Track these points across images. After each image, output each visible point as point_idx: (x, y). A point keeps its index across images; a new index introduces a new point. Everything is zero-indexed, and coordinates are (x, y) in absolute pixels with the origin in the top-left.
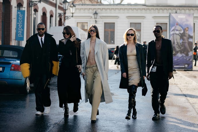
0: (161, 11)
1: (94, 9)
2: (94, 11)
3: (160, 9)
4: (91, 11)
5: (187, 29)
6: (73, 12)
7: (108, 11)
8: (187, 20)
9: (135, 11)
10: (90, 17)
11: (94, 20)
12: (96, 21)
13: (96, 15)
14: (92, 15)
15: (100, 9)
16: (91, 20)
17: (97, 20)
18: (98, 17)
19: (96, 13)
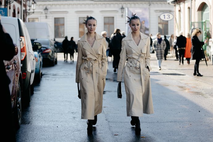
0: (108, 5)
1: (44, 5)
2: (45, 7)
3: (107, 4)
4: (41, 7)
5: (143, 22)
6: (34, 8)
7: (58, 6)
8: (143, 14)
9: (83, 6)
10: (40, 13)
11: (45, 15)
12: (46, 17)
13: (46, 10)
14: (42, 11)
15: (50, 5)
16: (42, 15)
17: (47, 15)
18: (48, 13)
19: (46, 9)
